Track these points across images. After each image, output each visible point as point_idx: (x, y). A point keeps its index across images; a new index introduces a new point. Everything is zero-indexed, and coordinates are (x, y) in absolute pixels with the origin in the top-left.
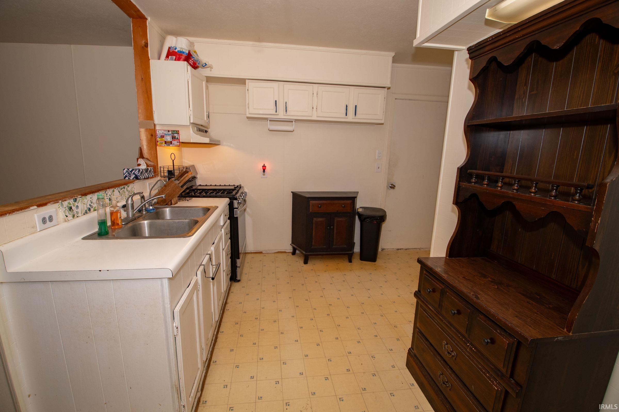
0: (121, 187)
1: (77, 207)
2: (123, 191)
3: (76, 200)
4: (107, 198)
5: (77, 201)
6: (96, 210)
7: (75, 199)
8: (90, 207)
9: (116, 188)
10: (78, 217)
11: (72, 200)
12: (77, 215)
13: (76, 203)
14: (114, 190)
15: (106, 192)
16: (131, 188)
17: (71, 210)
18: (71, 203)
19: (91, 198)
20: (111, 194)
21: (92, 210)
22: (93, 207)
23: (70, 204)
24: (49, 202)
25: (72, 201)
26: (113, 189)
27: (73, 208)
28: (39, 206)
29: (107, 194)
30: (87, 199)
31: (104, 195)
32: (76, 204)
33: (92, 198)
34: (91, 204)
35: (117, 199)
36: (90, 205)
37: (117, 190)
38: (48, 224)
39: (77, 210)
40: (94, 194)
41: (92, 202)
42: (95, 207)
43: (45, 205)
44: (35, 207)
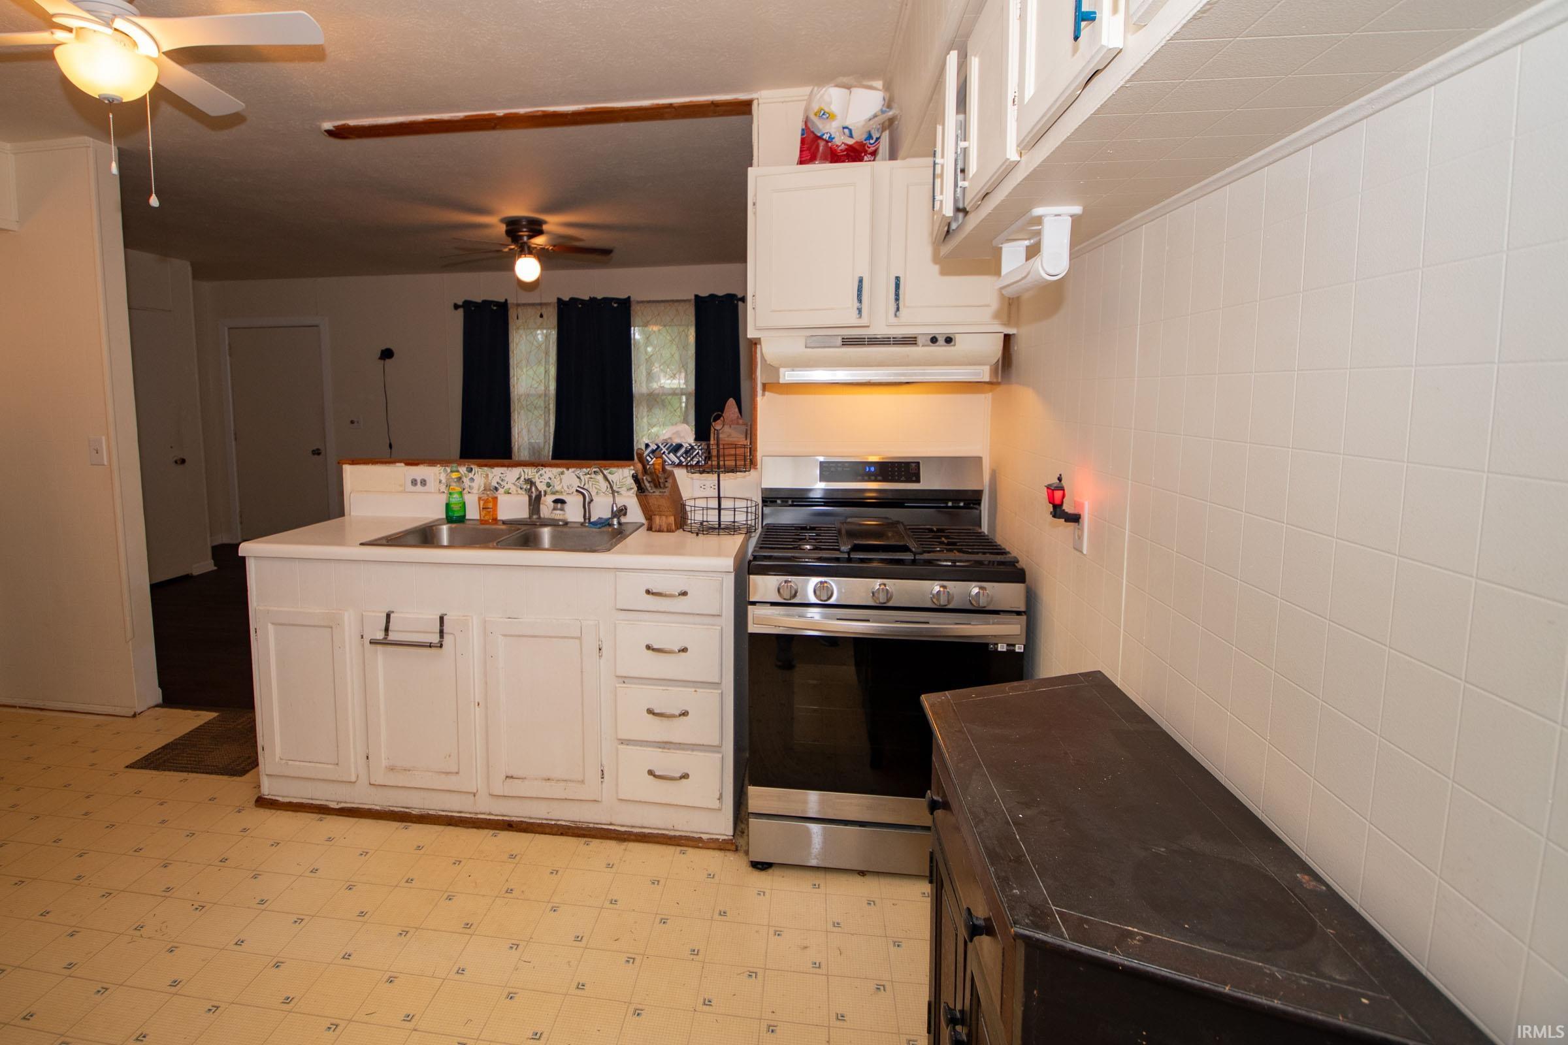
0: (585, 470)
1: (472, 480)
2: (594, 478)
4: (541, 482)
5: (473, 473)
6: (510, 493)
7: (469, 469)
8: (497, 486)
9: (570, 470)
10: (469, 493)
11: (466, 469)
12: (469, 491)
13: (470, 474)
14: (563, 471)
15: (540, 472)
16: (621, 477)
19: (502, 474)
20: (553, 477)
21: (501, 491)
22: (505, 488)
24: (422, 463)
25: (463, 470)
26: (560, 470)
27: (465, 479)
28: (407, 464)
29: (541, 475)
31: (535, 475)
32: (471, 475)
33: (505, 475)
34: (500, 482)
35: (568, 488)
36: (498, 483)
37: (573, 472)
38: (419, 487)
39: (471, 484)
40: (510, 469)
41: (502, 480)
42: (510, 489)
43: (416, 464)
44: (403, 464)
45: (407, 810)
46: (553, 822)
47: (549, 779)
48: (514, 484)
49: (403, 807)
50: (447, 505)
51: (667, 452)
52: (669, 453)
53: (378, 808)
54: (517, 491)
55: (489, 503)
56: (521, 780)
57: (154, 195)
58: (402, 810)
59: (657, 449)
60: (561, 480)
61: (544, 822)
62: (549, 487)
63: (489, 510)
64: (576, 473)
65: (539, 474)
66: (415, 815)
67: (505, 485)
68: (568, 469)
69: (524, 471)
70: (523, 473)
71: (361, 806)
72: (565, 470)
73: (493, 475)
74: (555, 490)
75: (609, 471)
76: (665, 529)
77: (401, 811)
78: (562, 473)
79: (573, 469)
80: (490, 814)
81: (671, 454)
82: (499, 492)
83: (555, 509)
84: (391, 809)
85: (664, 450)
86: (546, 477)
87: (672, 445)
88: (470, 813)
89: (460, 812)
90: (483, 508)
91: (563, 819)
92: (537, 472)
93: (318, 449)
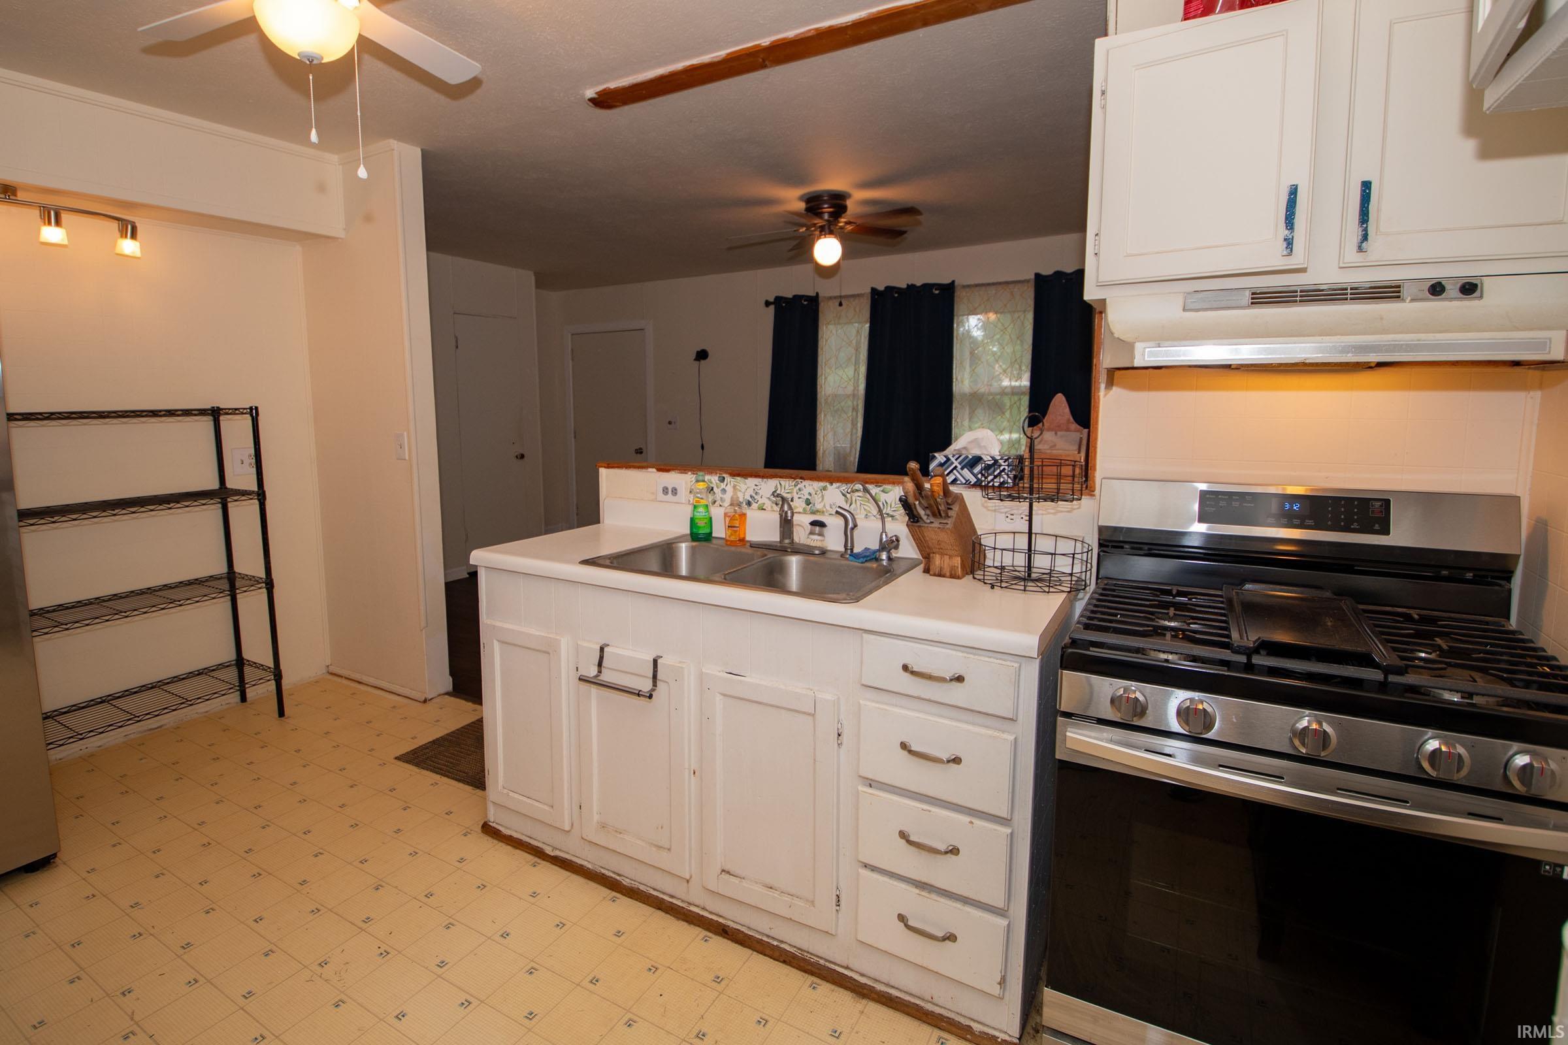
0: (851, 486)
1: (724, 491)
2: (858, 496)
3: (722, 480)
4: (799, 498)
5: (725, 483)
6: (765, 509)
7: (721, 478)
8: (750, 500)
9: (835, 485)
10: (720, 506)
11: (717, 478)
12: (721, 504)
13: (722, 484)
14: (826, 486)
15: (799, 486)
17: (712, 492)
18: (714, 482)
19: (756, 485)
20: (813, 493)
21: (755, 506)
22: (759, 503)
23: (711, 483)
24: (673, 470)
25: (713, 479)
26: (822, 484)
27: (715, 490)
28: (659, 470)
29: (800, 490)
30: (746, 484)
31: (793, 489)
32: (723, 486)
33: (759, 487)
34: (754, 495)
35: (831, 507)
36: (751, 496)
37: (838, 488)
38: (670, 496)
39: (722, 496)
40: (765, 480)
41: (756, 493)
42: (764, 504)
43: (668, 471)
44: (654, 470)
45: (618, 878)
46: (775, 943)
47: (771, 888)
48: (769, 498)
49: (614, 873)
50: (692, 519)
51: (959, 467)
52: (962, 469)
53: (590, 866)
54: (772, 507)
55: (736, 520)
56: (739, 879)
57: (362, 166)
58: (613, 876)
59: (945, 462)
60: (823, 496)
61: (765, 939)
62: (808, 505)
63: (735, 529)
64: (842, 489)
65: (797, 488)
66: (625, 886)
67: (760, 499)
68: (831, 484)
69: (781, 484)
70: (779, 485)
71: (574, 859)
72: (828, 484)
73: (746, 487)
74: (814, 509)
75: (881, 488)
76: (948, 574)
77: (611, 877)
78: (825, 488)
79: (838, 484)
80: (704, 909)
81: (965, 469)
82: (752, 507)
83: (811, 533)
84: (603, 871)
85: (956, 463)
86: (806, 492)
87: (967, 457)
88: (683, 901)
89: (672, 897)
90: (729, 527)
91: (788, 942)
92: (795, 486)
93: (641, 449)
